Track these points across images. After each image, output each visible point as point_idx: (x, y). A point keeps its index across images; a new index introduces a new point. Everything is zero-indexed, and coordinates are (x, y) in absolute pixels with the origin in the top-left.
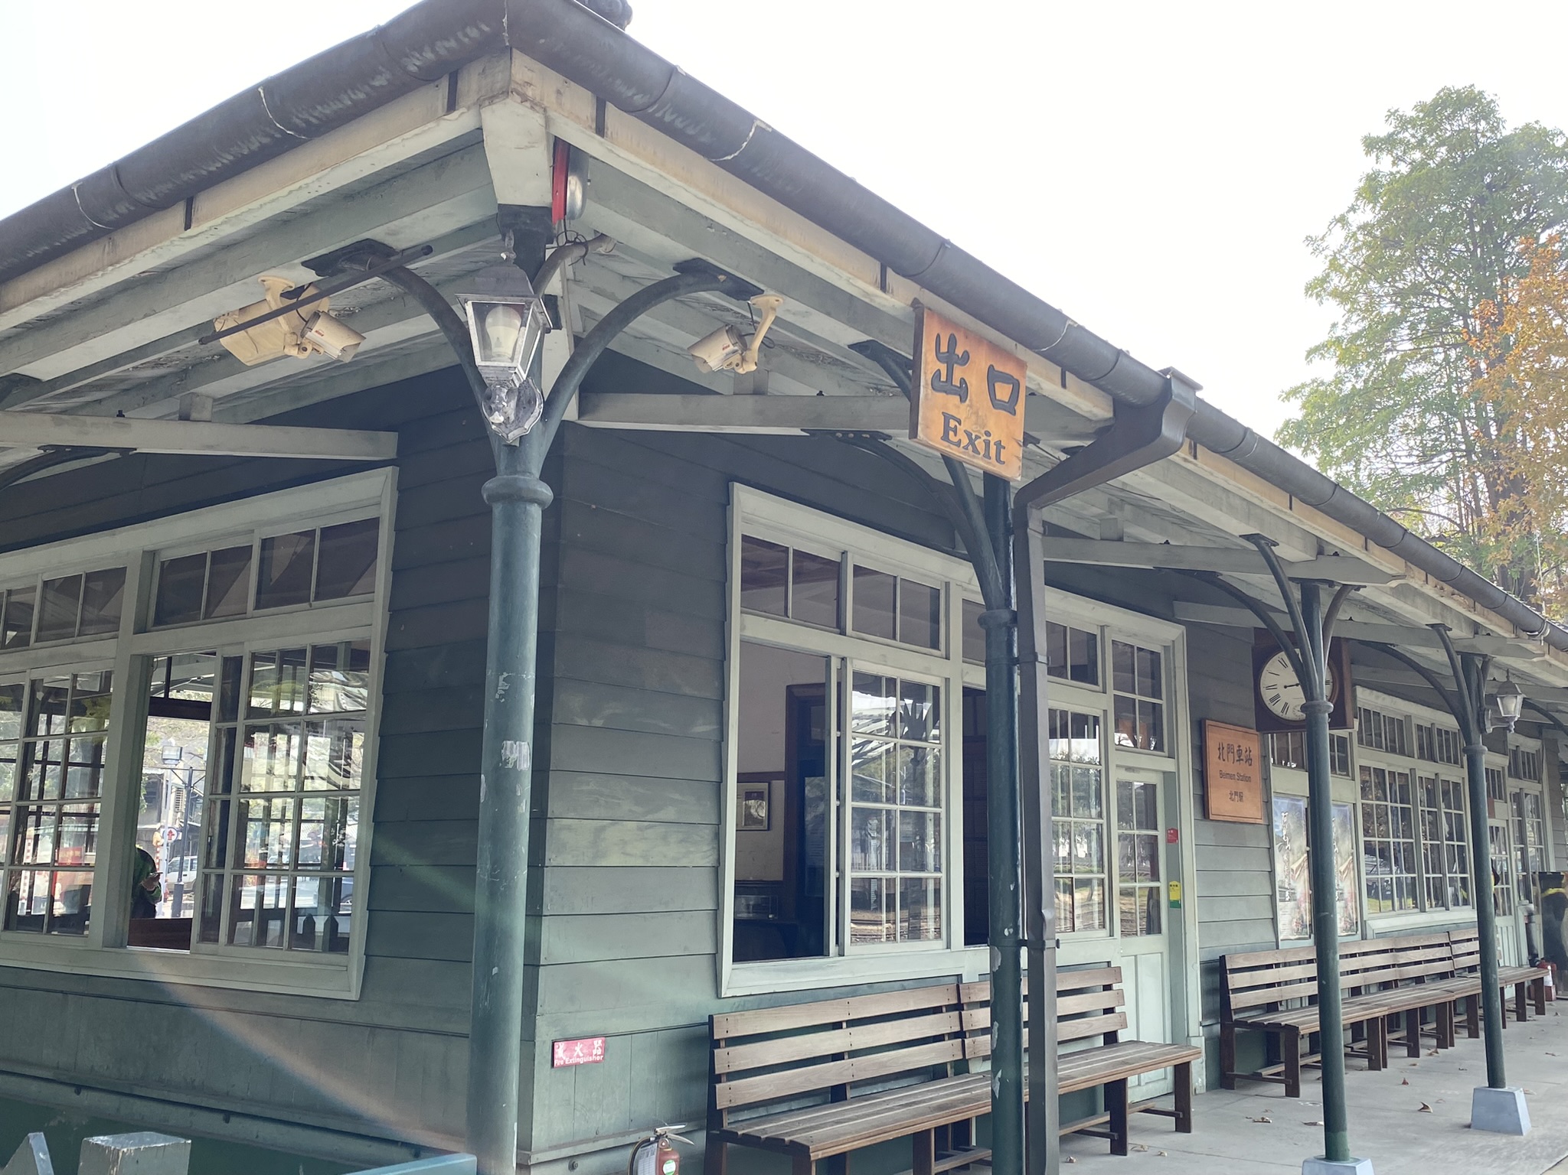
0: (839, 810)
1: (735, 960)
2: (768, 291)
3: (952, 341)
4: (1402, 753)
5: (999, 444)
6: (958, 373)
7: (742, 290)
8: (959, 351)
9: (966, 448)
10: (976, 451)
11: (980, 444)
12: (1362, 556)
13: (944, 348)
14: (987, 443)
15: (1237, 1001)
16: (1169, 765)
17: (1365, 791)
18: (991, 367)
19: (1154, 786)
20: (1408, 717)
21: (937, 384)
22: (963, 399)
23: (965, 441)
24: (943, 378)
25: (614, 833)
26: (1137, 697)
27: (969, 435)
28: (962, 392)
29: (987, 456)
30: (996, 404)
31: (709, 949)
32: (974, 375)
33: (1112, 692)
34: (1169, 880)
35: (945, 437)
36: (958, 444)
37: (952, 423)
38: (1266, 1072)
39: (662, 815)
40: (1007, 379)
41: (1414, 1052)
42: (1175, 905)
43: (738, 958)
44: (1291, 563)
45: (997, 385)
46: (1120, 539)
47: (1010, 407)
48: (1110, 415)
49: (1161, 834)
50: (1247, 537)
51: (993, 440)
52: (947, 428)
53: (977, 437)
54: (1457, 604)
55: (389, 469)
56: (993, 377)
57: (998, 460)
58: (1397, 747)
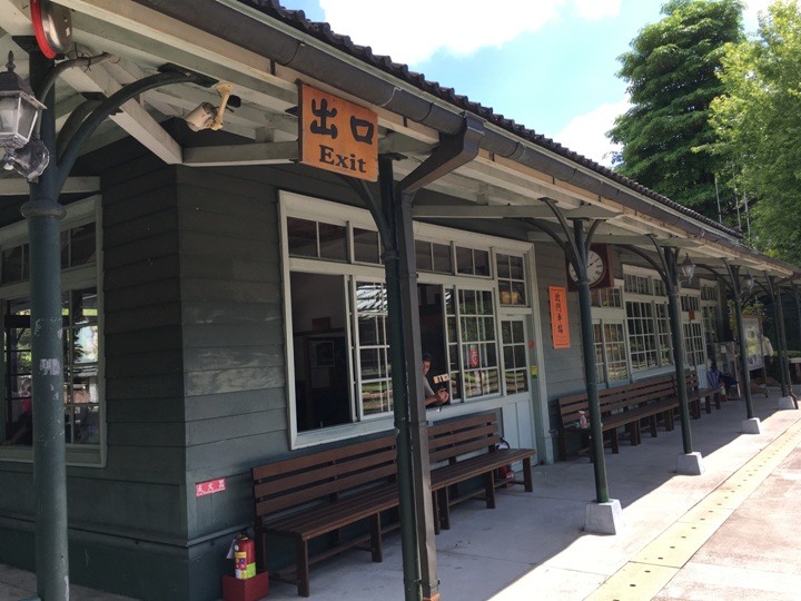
0: (353, 351)
1: (298, 431)
2: (221, 81)
3: (324, 103)
4: (648, 293)
5: (361, 162)
6: (330, 122)
7: (206, 82)
8: (329, 109)
9: (338, 165)
10: (345, 166)
11: (348, 163)
12: (598, 204)
13: (318, 108)
14: (353, 161)
15: (565, 419)
16: (528, 311)
17: (629, 314)
18: (353, 118)
19: (521, 322)
20: (650, 277)
21: (314, 128)
22: (334, 136)
23: (337, 161)
24: (319, 125)
25: (223, 377)
26: (511, 280)
27: (339, 157)
28: (334, 132)
29: (353, 168)
30: (358, 138)
31: (283, 427)
32: (341, 122)
33: (497, 279)
34: (531, 365)
35: (323, 160)
36: (332, 163)
37: (327, 151)
38: (581, 452)
39: (251, 364)
40: (364, 123)
41: (654, 435)
42: (534, 377)
43: (300, 429)
44: (567, 211)
45: (358, 128)
46: (487, 204)
47: (368, 139)
48: (437, 141)
49: (526, 344)
50: (541, 199)
51: (357, 159)
52: (323, 154)
53: (346, 158)
54: (655, 225)
55: (95, 196)
56: (354, 123)
57: (361, 170)
58: (645, 292)
